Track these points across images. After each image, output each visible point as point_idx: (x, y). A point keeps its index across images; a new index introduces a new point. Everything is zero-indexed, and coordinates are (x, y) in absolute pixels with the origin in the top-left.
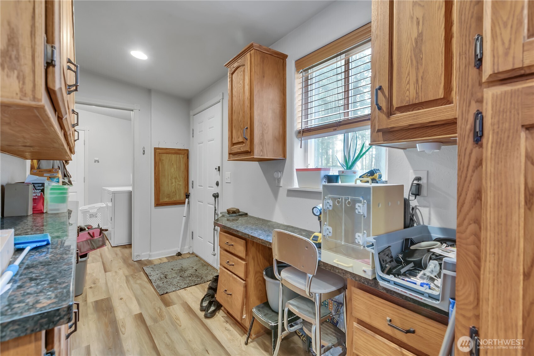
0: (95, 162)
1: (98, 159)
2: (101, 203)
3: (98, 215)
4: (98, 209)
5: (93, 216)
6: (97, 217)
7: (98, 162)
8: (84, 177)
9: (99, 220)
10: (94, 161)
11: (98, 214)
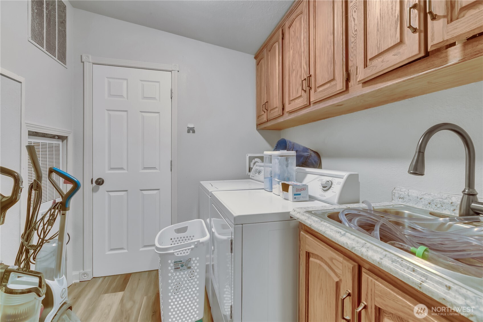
0: (189, 132)
1: (193, 126)
2: (199, 218)
3: (194, 263)
4: (192, 249)
5: (182, 266)
6: (189, 268)
7: (194, 132)
8: (171, 161)
9: (196, 282)
10: (187, 129)
11: (194, 259)
